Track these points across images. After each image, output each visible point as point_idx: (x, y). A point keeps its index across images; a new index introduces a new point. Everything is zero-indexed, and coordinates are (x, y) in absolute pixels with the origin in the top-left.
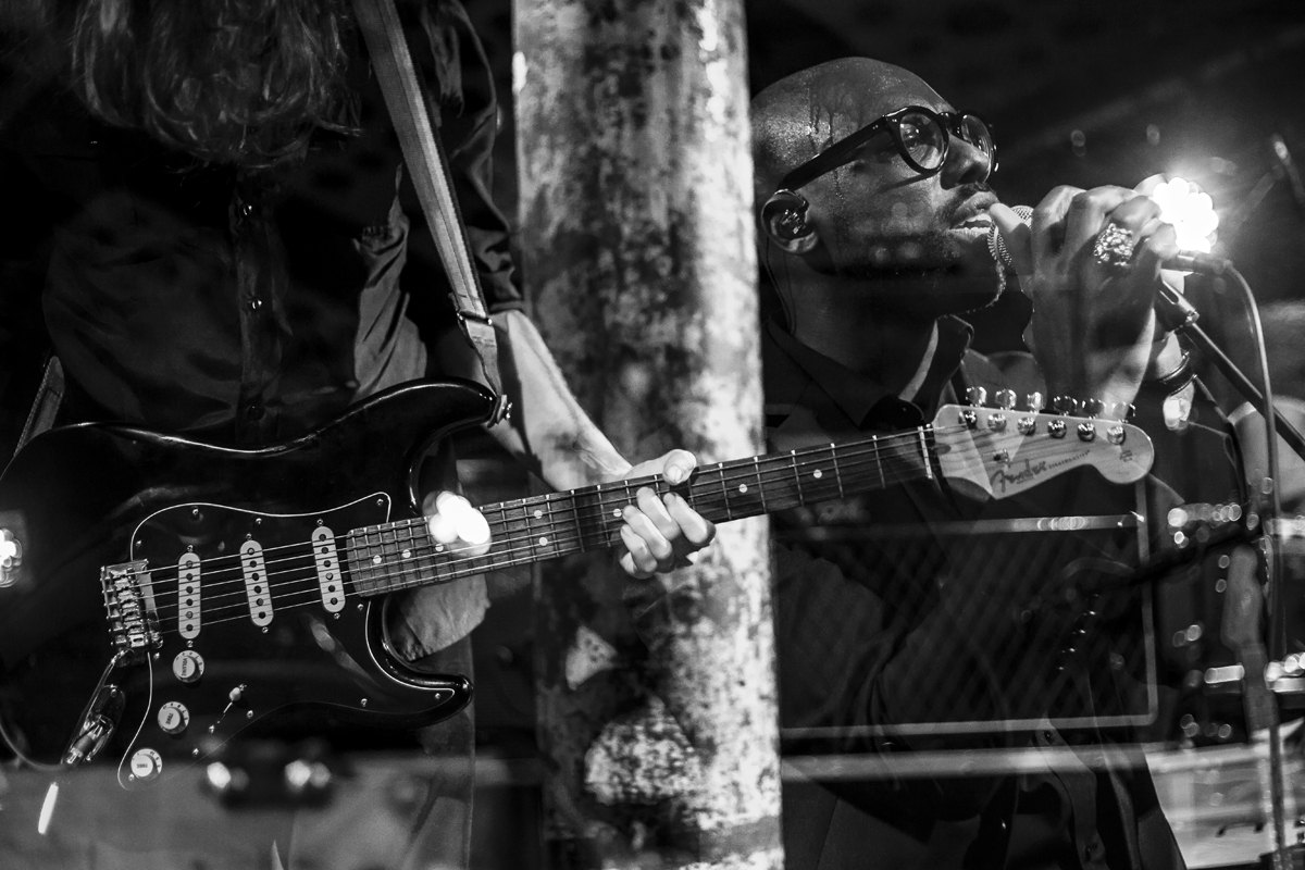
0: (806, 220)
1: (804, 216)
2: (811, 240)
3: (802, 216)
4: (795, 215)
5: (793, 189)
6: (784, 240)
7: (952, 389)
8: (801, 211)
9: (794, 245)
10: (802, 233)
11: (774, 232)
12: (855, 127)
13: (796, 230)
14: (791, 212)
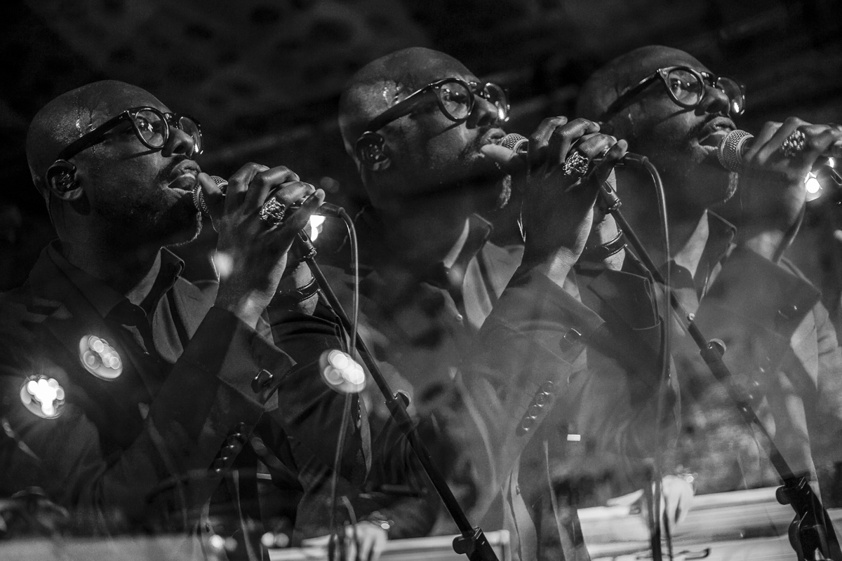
0: (75, 178)
1: (74, 176)
2: (386, 163)
3: (72, 176)
4: (376, 147)
5: (67, 159)
6: (61, 192)
7: (167, 300)
8: (72, 173)
9: (68, 195)
10: (72, 188)
11: (55, 187)
12: (107, 118)
13: (69, 186)
14: (66, 173)
